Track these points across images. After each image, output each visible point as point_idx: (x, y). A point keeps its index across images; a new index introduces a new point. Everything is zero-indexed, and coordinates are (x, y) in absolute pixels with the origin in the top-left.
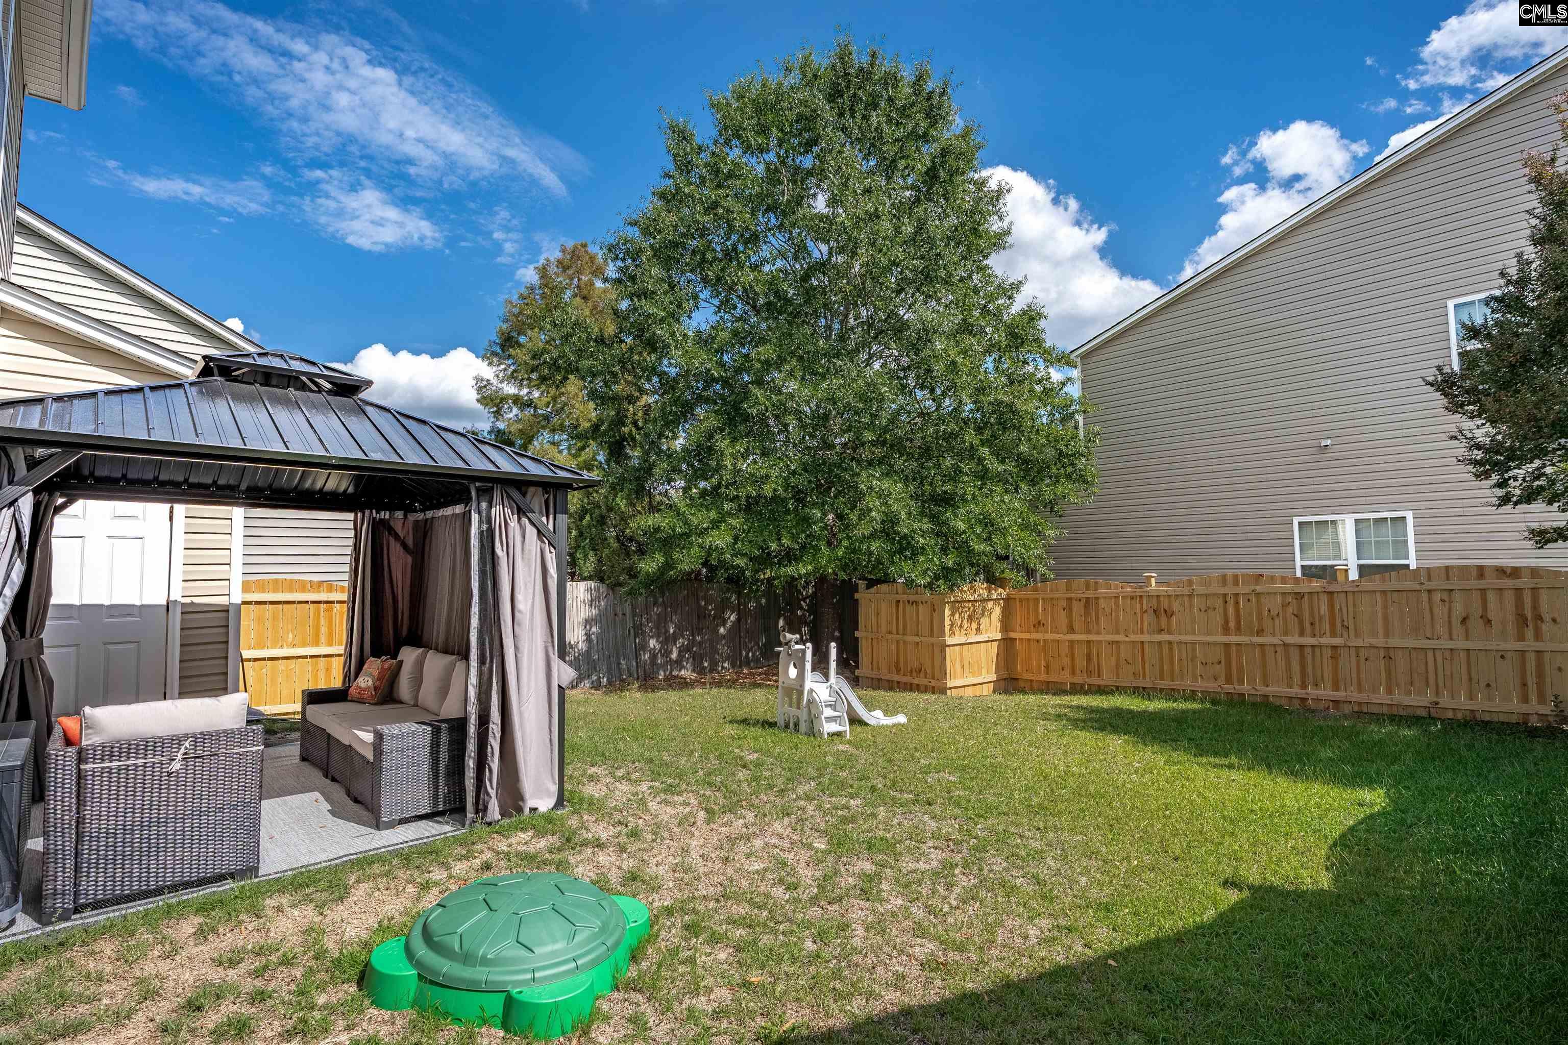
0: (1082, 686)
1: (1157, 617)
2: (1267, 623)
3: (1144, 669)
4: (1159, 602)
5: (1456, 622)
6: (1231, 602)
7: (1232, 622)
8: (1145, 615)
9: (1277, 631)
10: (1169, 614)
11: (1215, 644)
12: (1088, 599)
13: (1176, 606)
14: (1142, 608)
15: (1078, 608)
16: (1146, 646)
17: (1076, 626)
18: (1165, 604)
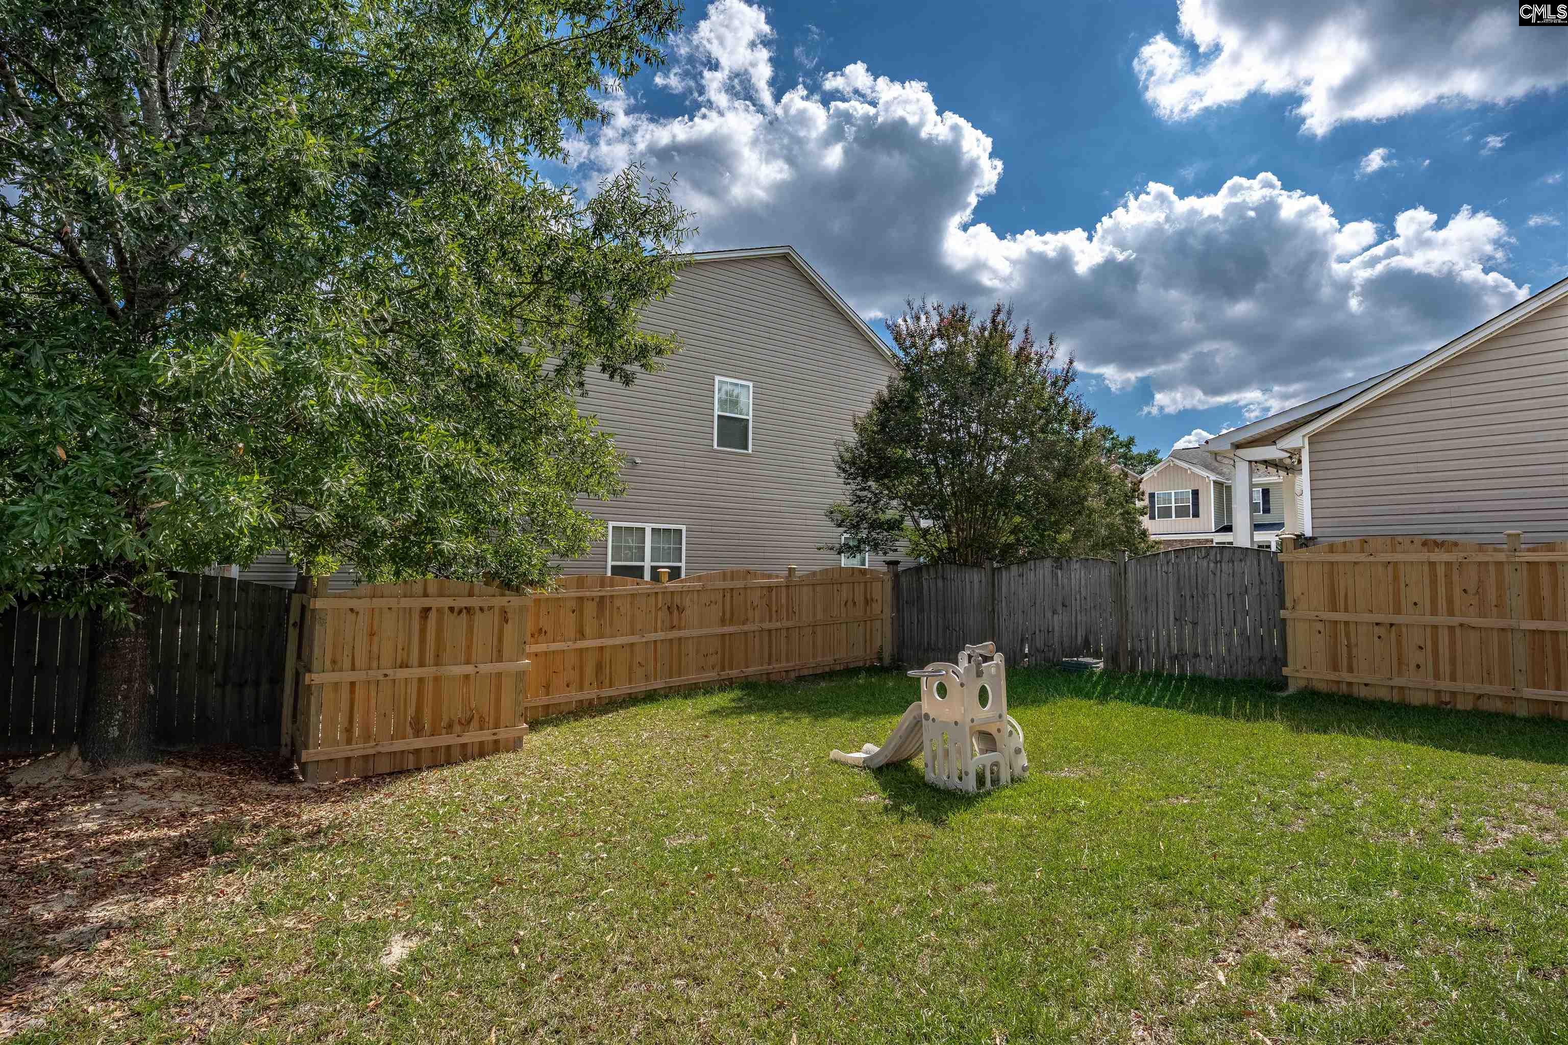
0: (591, 702)
1: (671, 613)
2: (750, 613)
3: (655, 668)
4: (672, 598)
5: (843, 603)
6: (728, 595)
7: (728, 616)
8: (660, 613)
9: (757, 619)
10: (681, 610)
11: (712, 636)
12: (602, 597)
13: (687, 602)
14: (656, 605)
15: (590, 609)
16: (659, 645)
17: (588, 631)
18: (677, 600)
